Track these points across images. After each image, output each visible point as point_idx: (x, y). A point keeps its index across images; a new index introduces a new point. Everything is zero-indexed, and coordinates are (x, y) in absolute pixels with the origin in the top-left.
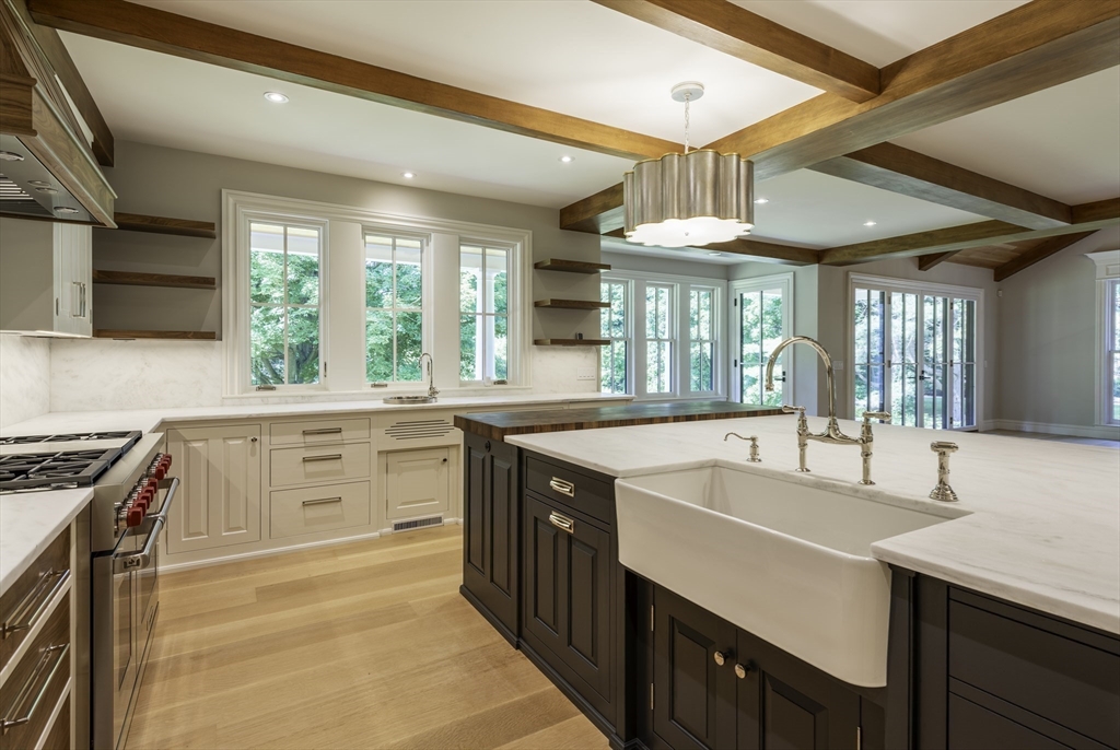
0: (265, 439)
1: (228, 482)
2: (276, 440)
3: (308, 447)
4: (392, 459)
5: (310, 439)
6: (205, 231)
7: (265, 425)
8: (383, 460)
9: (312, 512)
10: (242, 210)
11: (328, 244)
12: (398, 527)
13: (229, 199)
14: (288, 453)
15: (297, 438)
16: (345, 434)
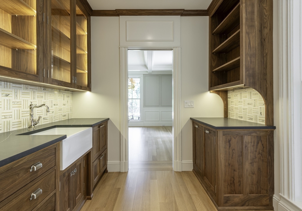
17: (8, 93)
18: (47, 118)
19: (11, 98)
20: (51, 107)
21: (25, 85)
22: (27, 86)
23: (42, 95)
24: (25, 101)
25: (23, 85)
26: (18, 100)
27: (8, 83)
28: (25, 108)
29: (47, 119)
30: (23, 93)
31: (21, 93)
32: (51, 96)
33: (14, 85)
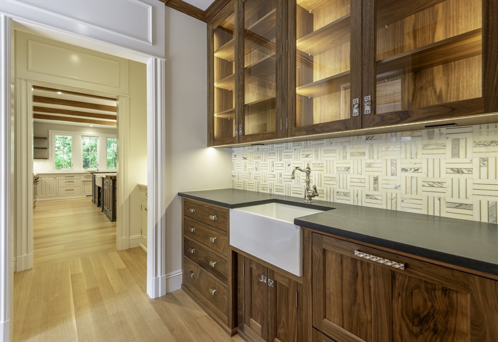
0: (57, 178)
1: (49, 185)
2: (59, 178)
3: (66, 179)
4: (86, 182)
5: (67, 178)
6: (46, 138)
7: (57, 175)
8: (84, 182)
9: (67, 192)
10: (53, 134)
11: (73, 140)
12: (87, 196)
13: (50, 132)
14: (62, 181)
15: (64, 178)
16: (75, 177)
17: (308, 153)
18: (376, 197)
19: (310, 159)
20: (392, 175)
21: (328, 140)
22: (331, 139)
23: (361, 151)
24: (328, 162)
25: (325, 140)
26: (318, 162)
27: (308, 142)
28: (328, 172)
29: (375, 199)
30: (326, 152)
31: (323, 152)
32: (389, 149)
33: (314, 142)
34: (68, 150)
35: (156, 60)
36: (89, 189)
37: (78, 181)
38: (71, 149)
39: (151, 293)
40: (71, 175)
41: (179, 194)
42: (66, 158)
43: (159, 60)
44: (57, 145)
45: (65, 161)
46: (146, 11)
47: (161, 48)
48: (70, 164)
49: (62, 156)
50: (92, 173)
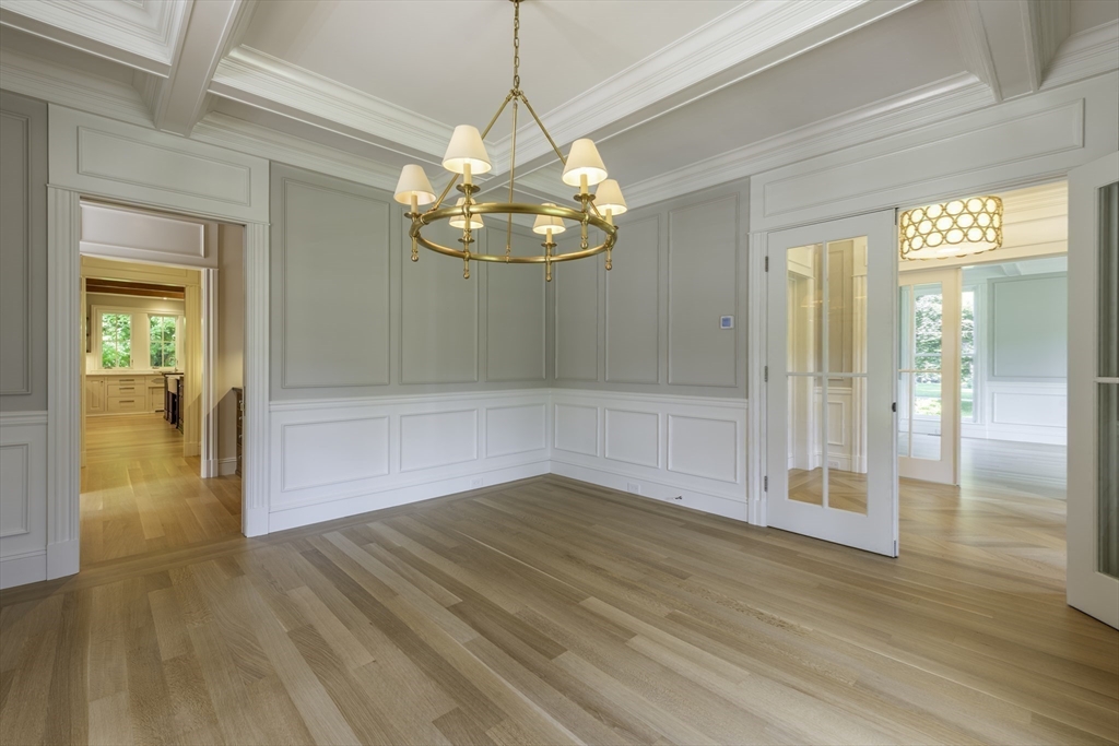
0: (106, 382)
1: (92, 394)
2: (110, 382)
3: (121, 385)
4: (154, 390)
5: (122, 382)
7: (106, 378)
8: (151, 390)
9: (122, 404)
10: (99, 311)
12: (157, 411)
13: (94, 307)
14: (115, 388)
15: (118, 382)
16: (136, 382)
34: (124, 334)
35: (208, 271)
36: (160, 401)
37: (141, 388)
38: (130, 331)
39: (203, 475)
40: (130, 378)
41: (233, 389)
42: (120, 349)
43: (211, 270)
44: (104, 325)
45: (118, 353)
46: (199, 229)
47: (214, 259)
48: (127, 360)
49: (113, 344)
50: (164, 374)
